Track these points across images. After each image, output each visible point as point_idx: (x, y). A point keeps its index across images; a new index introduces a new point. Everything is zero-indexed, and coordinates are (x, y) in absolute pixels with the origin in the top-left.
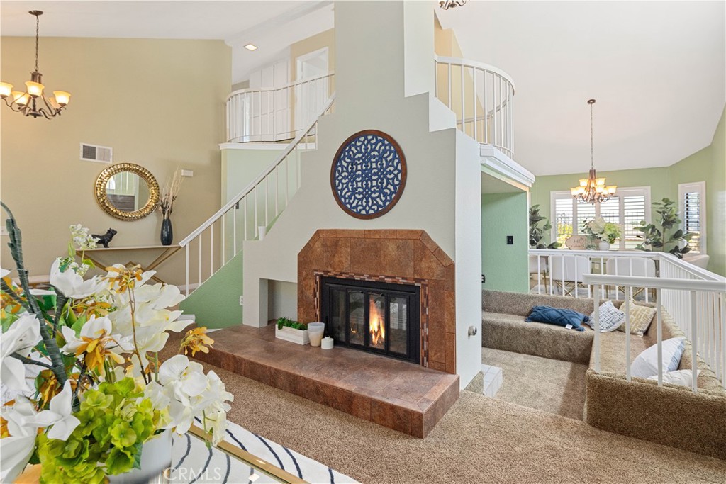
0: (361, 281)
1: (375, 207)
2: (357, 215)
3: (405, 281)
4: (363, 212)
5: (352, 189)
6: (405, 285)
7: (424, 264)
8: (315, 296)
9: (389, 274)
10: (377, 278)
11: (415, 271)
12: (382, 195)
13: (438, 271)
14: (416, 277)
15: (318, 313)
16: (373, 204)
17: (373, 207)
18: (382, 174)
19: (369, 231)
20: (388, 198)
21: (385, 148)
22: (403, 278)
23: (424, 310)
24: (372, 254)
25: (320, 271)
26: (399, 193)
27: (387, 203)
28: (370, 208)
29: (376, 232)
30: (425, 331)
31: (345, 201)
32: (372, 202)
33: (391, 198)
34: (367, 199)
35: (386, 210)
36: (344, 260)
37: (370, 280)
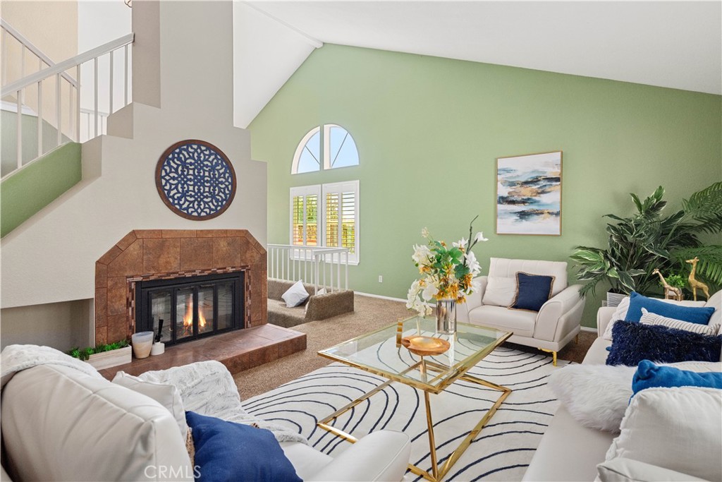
0: (194, 277)
1: (208, 211)
2: (189, 216)
3: (234, 269)
4: (195, 214)
5: (183, 191)
6: (234, 272)
7: (248, 255)
8: (129, 304)
9: (221, 266)
10: (210, 272)
11: (242, 260)
12: (214, 201)
13: (257, 257)
14: (242, 265)
15: (133, 324)
16: (205, 208)
17: (205, 210)
18: (215, 182)
19: (201, 231)
20: (220, 204)
21: (218, 161)
22: (232, 268)
23: (248, 288)
24: (205, 251)
25: (137, 276)
26: (229, 201)
27: (219, 208)
28: (202, 211)
29: (209, 231)
30: (248, 302)
31: (174, 201)
32: (205, 205)
33: (222, 204)
34: (199, 202)
35: (218, 213)
36: (172, 259)
37: (202, 274)
